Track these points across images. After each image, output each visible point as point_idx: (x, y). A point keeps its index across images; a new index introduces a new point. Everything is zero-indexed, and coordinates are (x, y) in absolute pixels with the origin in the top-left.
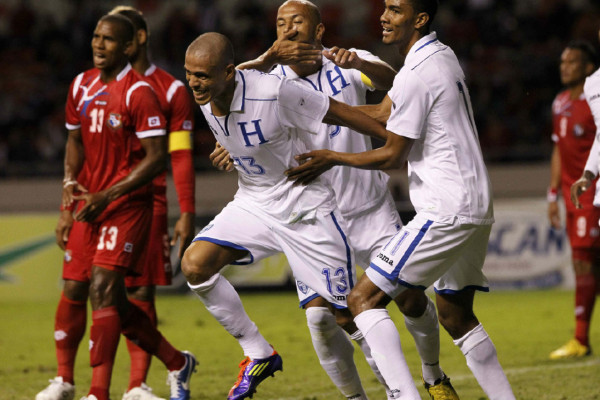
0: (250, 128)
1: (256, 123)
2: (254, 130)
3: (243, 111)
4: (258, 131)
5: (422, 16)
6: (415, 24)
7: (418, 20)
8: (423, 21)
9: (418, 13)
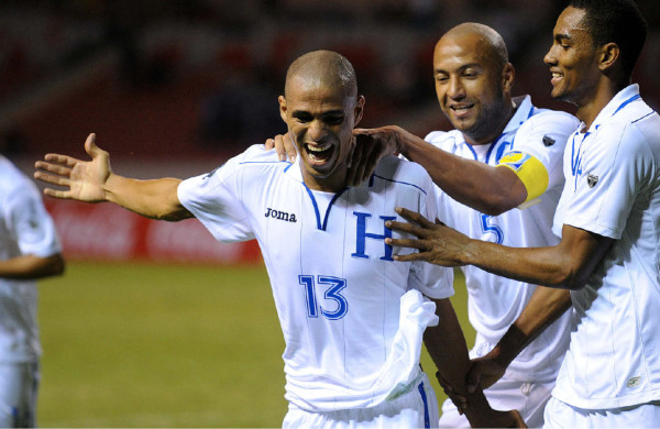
0: (375, 227)
5: (610, 48)
6: (598, 63)
7: (603, 56)
8: (612, 58)
9: (602, 45)
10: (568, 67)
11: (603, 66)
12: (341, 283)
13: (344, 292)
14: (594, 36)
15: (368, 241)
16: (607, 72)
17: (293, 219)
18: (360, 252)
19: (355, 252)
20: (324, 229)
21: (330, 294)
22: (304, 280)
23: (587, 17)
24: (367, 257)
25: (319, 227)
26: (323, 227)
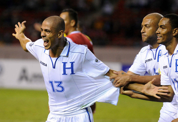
0: (68, 65)
1: (72, 63)
2: (70, 67)
3: (67, 56)
4: (72, 68)
5: (176, 30)
6: (172, 34)
7: (174, 32)
8: (176, 32)
9: (174, 29)
10: (164, 35)
11: (174, 35)
12: (61, 82)
13: (62, 85)
14: (172, 26)
15: (66, 70)
16: (175, 36)
17: (46, 65)
18: (65, 73)
19: (63, 73)
20: (55, 68)
21: (58, 86)
22: (50, 82)
23: (170, 20)
24: (67, 74)
25: (53, 68)
26: (54, 67)
